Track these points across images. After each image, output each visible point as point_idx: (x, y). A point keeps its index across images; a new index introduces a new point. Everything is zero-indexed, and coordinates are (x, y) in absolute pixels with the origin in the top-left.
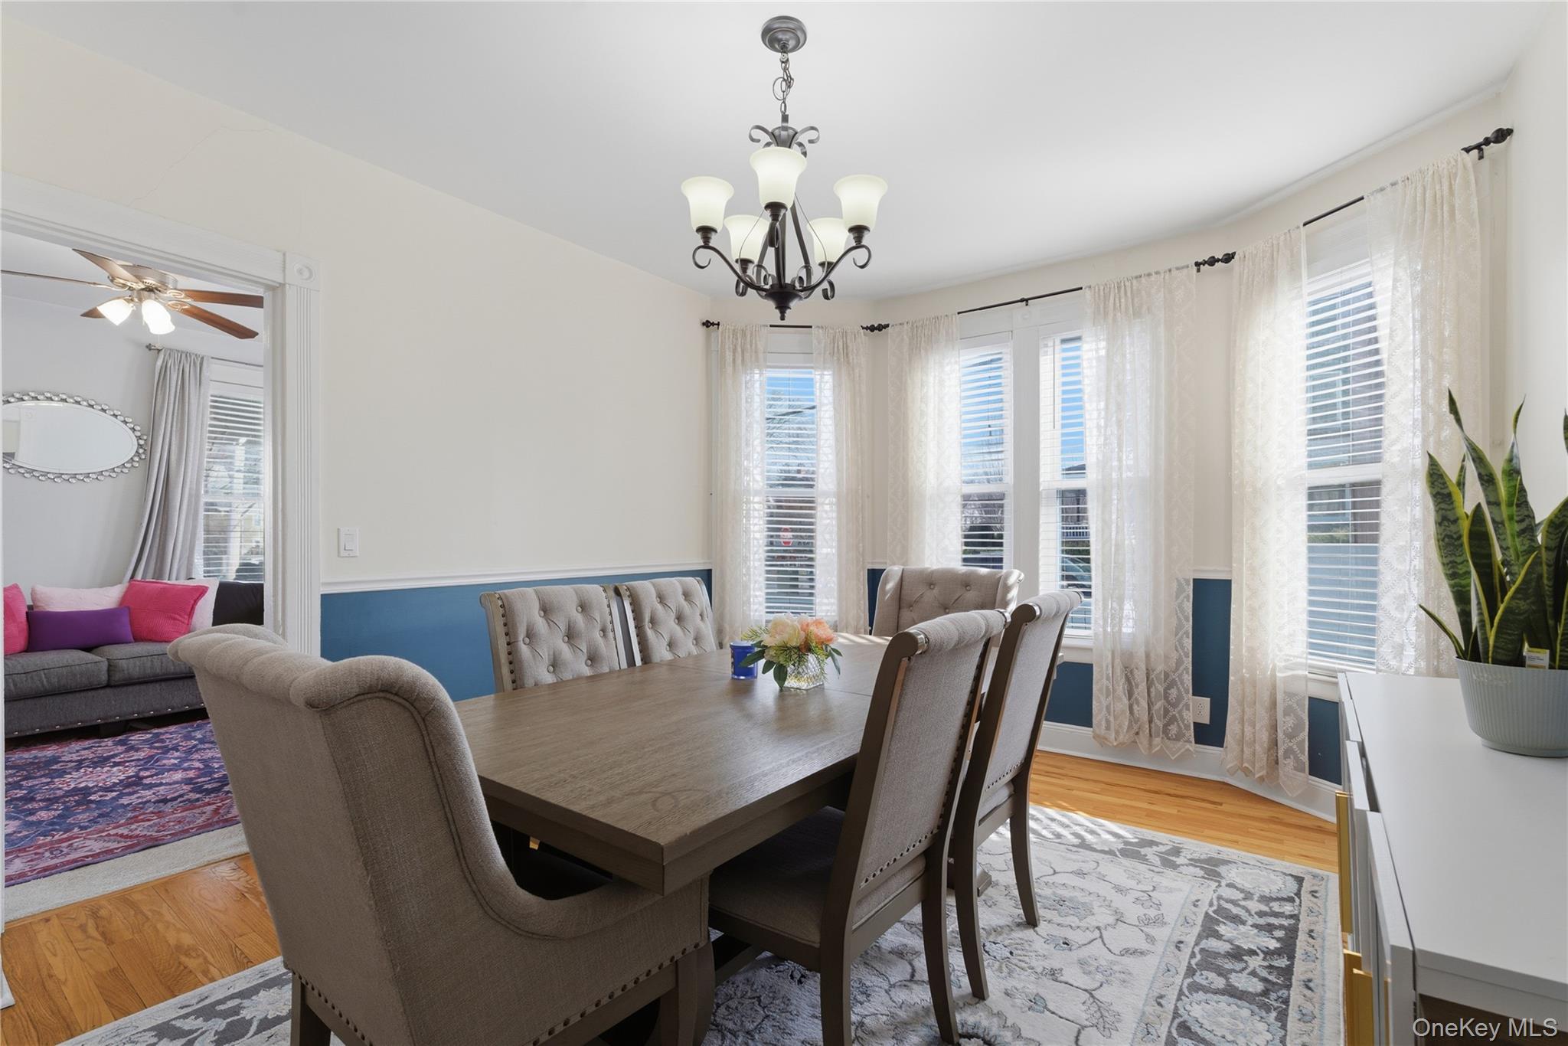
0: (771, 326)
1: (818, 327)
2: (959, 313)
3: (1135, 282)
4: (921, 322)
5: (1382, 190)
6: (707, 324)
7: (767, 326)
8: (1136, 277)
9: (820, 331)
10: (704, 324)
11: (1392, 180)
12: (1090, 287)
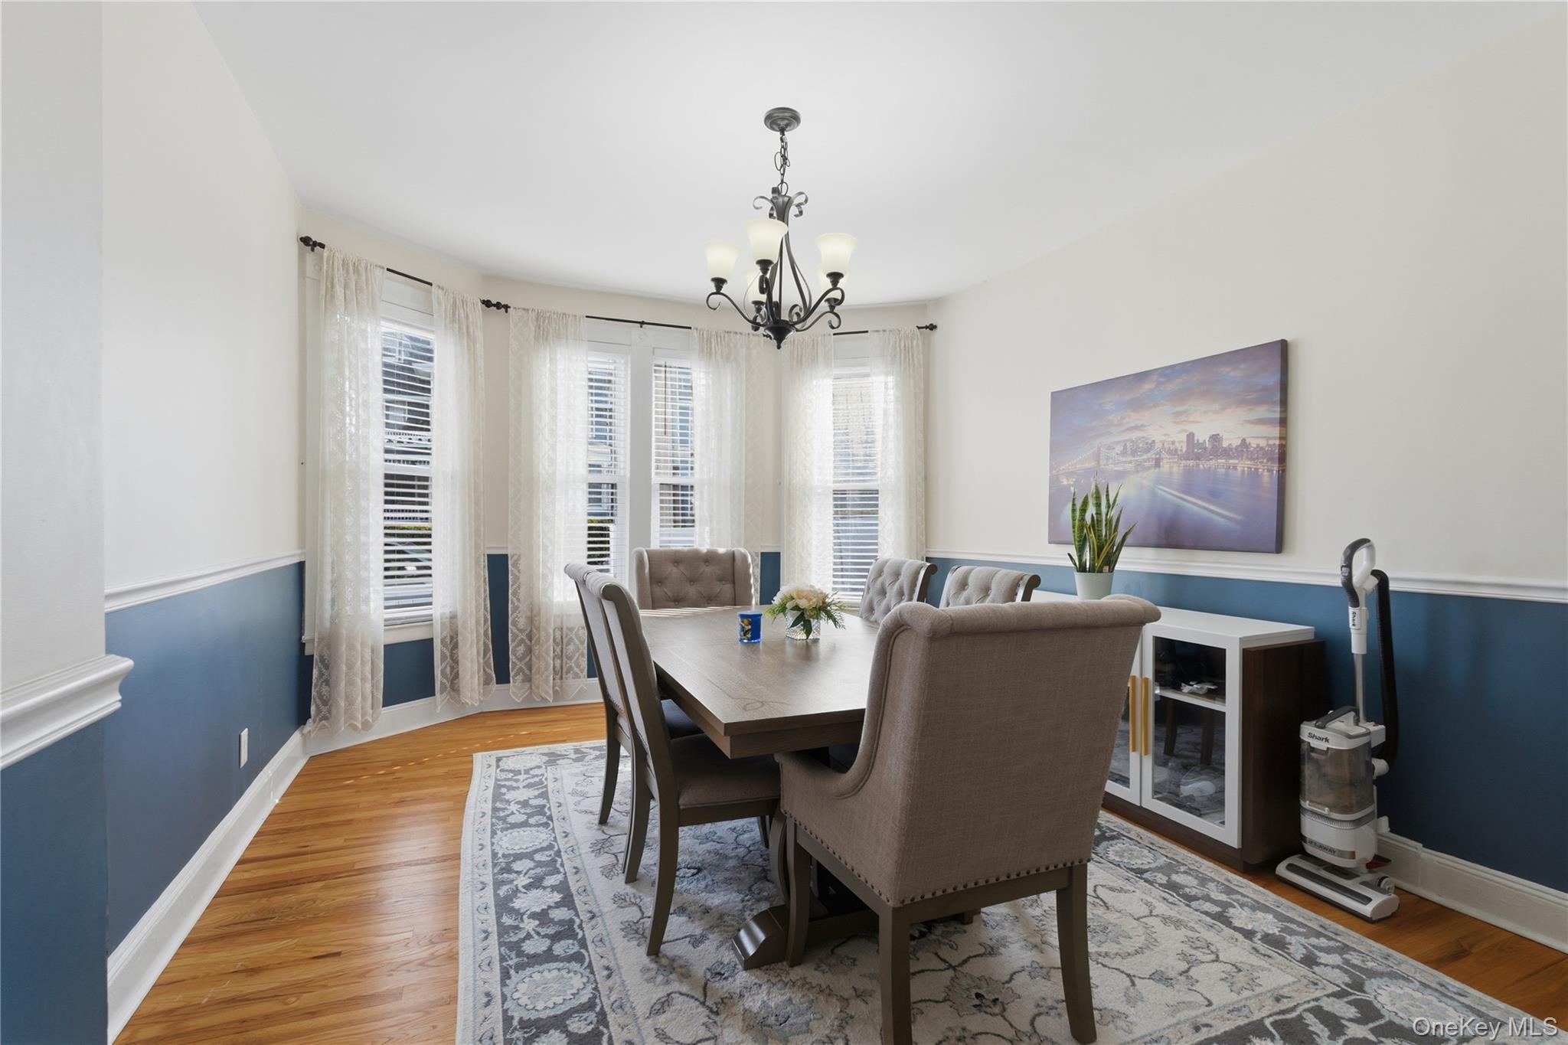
0: (388, 270)
1: (439, 287)
2: (587, 317)
3: (726, 335)
4: (548, 314)
5: (878, 331)
6: (306, 241)
7: (383, 268)
8: (728, 332)
9: (440, 291)
10: (302, 240)
11: (884, 328)
12: (697, 329)
